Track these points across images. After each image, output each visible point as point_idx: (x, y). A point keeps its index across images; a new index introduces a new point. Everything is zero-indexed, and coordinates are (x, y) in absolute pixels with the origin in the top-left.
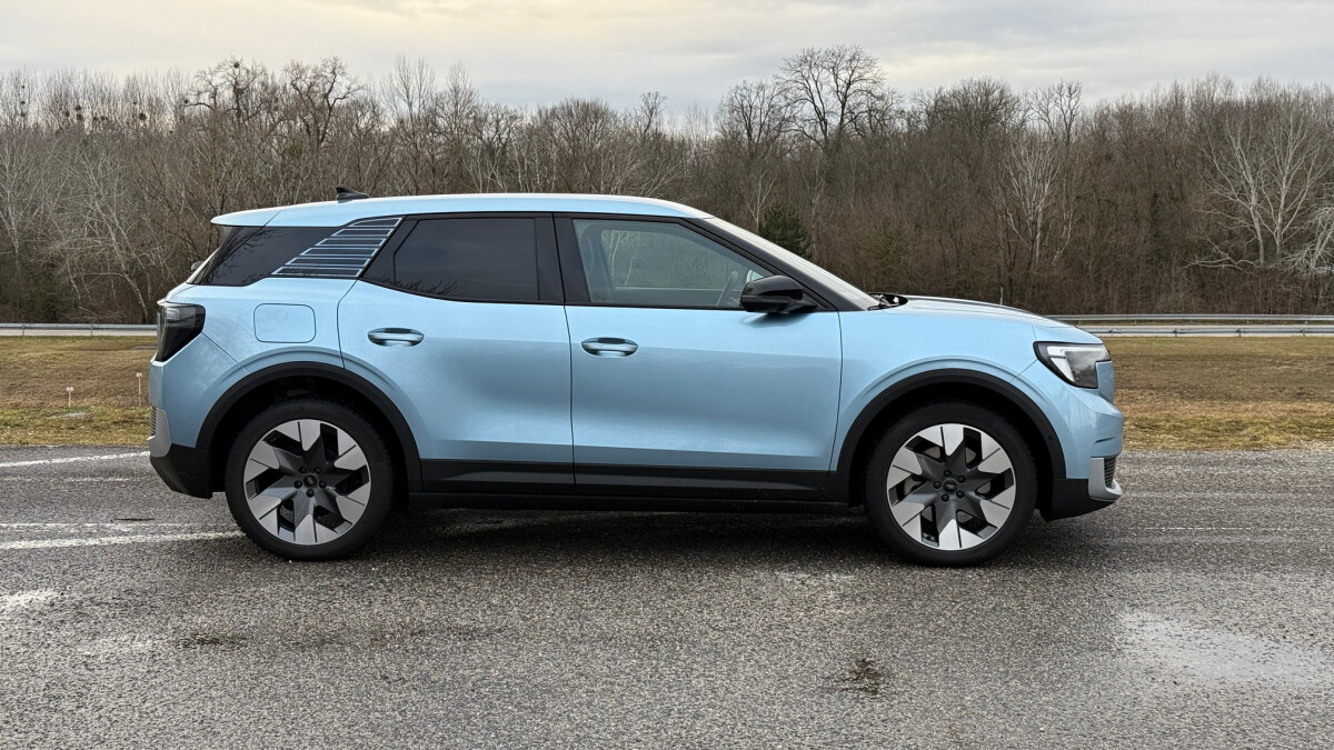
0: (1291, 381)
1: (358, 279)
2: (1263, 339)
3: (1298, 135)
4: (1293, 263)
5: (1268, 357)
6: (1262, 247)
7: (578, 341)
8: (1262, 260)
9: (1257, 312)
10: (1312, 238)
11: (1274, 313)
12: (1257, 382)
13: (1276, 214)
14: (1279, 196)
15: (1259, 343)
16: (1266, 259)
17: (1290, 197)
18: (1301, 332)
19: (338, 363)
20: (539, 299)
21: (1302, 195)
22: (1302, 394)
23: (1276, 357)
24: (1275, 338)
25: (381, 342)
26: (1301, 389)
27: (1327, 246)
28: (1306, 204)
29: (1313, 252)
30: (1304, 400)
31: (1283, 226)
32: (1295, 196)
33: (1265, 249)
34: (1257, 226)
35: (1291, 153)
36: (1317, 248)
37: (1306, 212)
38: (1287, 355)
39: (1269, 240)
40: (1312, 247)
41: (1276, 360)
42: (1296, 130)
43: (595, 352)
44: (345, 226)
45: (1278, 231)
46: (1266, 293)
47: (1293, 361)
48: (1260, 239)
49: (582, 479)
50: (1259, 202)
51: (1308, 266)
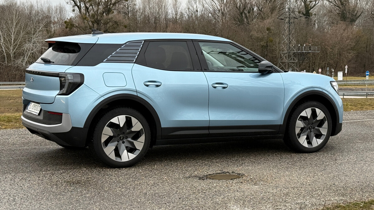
0: (14, 106)
1: (134, 63)
2: (6, 91)
3: (17, 17)
4: (17, 63)
5: (6, 97)
6: (6, 58)
7: (210, 84)
8: (6, 63)
9: (5, 81)
10: (23, 55)
11: (11, 81)
12: (2, 106)
13: (11, 46)
14: (11, 39)
15: (4, 92)
16: (8, 62)
17: (15, 40)
18: (20, 88)
19: (135, 94)
20: (194, 70)
21: (19, 39)
22: (18, 110)
23: (9, 97)
24: (10, 90)
25: (147, 86)
26: (17, 108)
27: (29, 57)
28: (21, 42)
29: (24, 60)
30: (19, 112)
31: (13, 50)
32: (17, 40)
33: (7, 58)
34: (4, 50)
35: (15, 24)
36: (25, 58)
37: (20, 45)
38: (13, 96)
39: (8, 55)
40: (23, 58)
41: (9, 98)
42: (16, 16)
43: (215, 87)
44: (125, 44)
45: (12, 52)
46: (8, 74)
47: (15, 98)
48: (5, 54)
49: (212, 131)
50: (4, 41)
51: (22, 64)
